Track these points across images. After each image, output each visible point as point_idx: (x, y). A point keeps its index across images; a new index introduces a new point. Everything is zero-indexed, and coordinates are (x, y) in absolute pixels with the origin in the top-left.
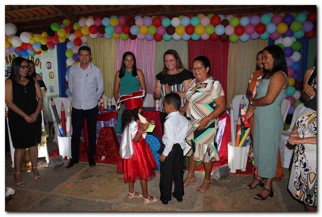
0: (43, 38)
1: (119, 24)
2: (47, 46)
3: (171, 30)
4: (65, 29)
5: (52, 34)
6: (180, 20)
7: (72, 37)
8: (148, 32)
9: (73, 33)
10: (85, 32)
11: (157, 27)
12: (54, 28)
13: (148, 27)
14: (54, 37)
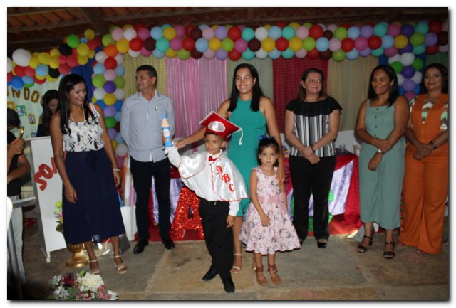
0: (52, 58)
1: (177, 37)
2: (60, 70)
3: (255, 45)
4: (87, 44)
5: (67, 52)
6: (268, 31)
7: (101, 57)
8: (221, 48)
9: (101, 50)
10: (122, 48)
11: (234, 41)
12: (71, 42)
13: (221, 41)
14: (71, 56)
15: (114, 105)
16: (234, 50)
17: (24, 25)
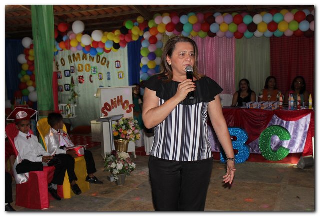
0: (116, 36)
1: (198, 22)
2: (120, 44)
3: (253, 27)
4: (139, 26)
5: (126, 32)
6: (263, 17)
7: (147, 36)
8: (228, 30)
9: (148, 31)
10: (160, 30)
11: (238, 25)
12: (128, 26)
13: (229, 25)
14: (128, 35)
15: (154, 69)
16: (237, 32)
17: (100, 15)
